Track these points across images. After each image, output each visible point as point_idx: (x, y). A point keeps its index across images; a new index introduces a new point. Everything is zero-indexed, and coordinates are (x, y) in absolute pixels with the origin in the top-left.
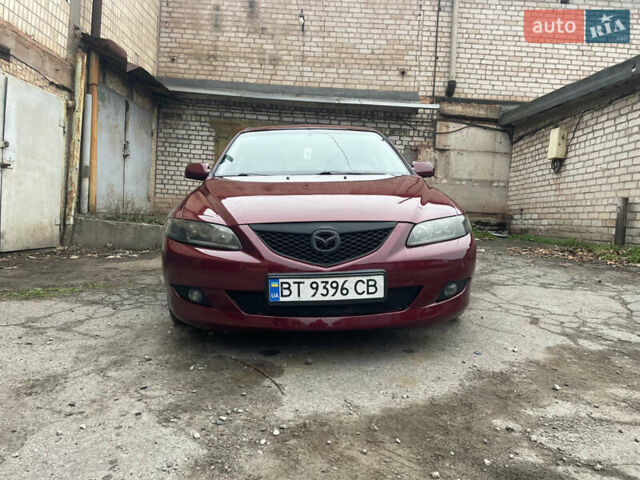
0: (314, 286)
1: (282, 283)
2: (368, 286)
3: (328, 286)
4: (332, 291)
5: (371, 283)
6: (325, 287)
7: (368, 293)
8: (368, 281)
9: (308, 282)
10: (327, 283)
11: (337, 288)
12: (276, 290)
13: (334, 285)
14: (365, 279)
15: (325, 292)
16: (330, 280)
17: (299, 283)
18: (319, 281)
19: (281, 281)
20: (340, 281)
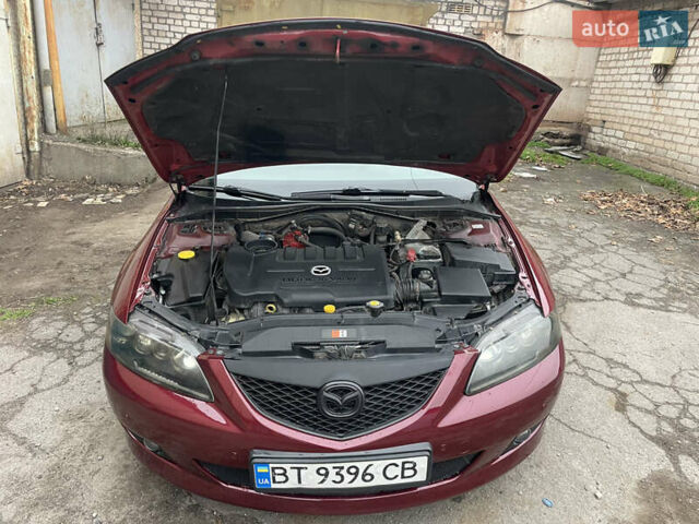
0: (323, 472)
1: (273, 469)
2: (403, 469)
3: (344, 472)
4: (348, 478)
5: (407, 466)
6: (337, 474)
7: (403, 477)
8: (404, 463)
9: (313, 468)
10: (342, 468)
11: (356, 474)
12: (266, 475)
13: (353, 470)
14: (399, 462)
15: (338, 478)
16: (346, 465)
17: (299, 469)
18: (329, 466)
19: (271, 465)
20: (362, 466)
